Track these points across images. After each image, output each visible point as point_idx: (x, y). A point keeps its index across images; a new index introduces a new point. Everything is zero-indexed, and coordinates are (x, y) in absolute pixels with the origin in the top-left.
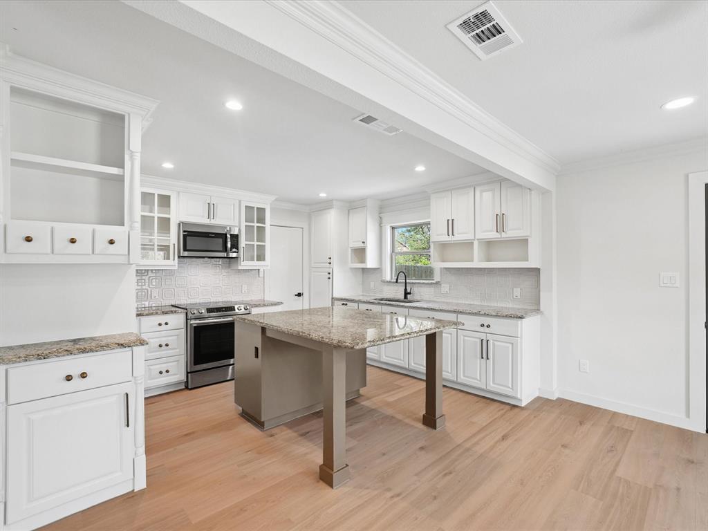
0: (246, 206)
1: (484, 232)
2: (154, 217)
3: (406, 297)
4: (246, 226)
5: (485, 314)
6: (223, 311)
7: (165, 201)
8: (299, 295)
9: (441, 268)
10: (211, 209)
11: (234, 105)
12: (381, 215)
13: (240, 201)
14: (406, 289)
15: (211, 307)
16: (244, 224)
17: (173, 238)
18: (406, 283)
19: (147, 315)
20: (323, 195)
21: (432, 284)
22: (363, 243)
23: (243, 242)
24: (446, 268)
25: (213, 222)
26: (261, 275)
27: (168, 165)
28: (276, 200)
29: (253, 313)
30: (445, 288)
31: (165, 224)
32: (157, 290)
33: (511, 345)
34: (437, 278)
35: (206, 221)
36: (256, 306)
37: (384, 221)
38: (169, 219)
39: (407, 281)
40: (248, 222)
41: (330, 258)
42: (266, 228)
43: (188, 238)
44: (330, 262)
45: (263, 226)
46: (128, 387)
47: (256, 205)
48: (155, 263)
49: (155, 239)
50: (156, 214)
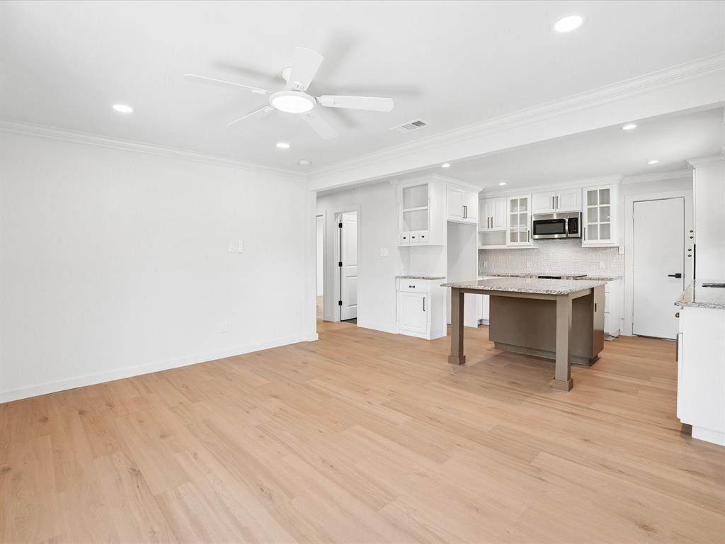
0: (588, 192)
2: (517, 215)
4: (589, 209)
7: (524, 202)
8: (678, 276)
10: (555, 201)
13: (582, 189)
16: (586, 207)
17: (529, 227)
20: (653, 162)
23: (584, 223)
25: (557, 211)
26: (621, 252)
27: (503, 184)
31: (524, 217)
35: (552, 212)
38: (527, 214)
40: (591, 205)
41: (692, 231)
42: (611, 208)
43: (537, 226)
44: (691, 236)
45: (608, 205)
46: (425, 296)
47: (598, 189)
48: (519, 244)
49: (519, 228)
50: (518, 212)
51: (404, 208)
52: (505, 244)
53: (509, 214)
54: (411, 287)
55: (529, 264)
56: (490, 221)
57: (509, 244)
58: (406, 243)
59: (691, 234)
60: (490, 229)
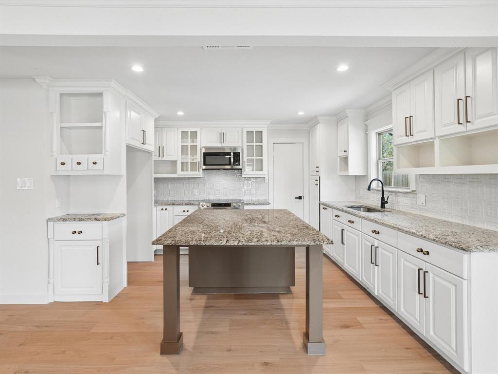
0: (247, 132)
1: (445, 126)
2: (188, 146)
3: (383, 206)
4: (247, 146)
5: (422, 235)
6: (222, 206)
7: (194, 135)
8: (300, 198)
9: (416, 175)
10: (222, 136)
11: (138, 68)
12: (366, 123)
13: (242, 129)
14: (383, 198)
15: (214, 202)
16: (245, 144)
17: (199, 158)
18: (383, 191)
19: (177, 205)
20: (301, 113)
21: (408, 193)
22: (345, 151)
23: (244, 158)
24: (421, 175)
25: (224, 145)
26: (266, 181)
27: (180, 113)
28: (271, 123)
29: (245, 208)
30: (421, 198)
31: (194, 148)
32: (196, 190)
33: (454, 288)
34: (413, 187)
35: (219, 145)
36: (247, 204)
37: (369, 127)
38: (196, 146)
39: (385, 189)
40: (249, 142)
41: (317, 167)
42: (263, 146)
43: (207, 157)
44: (317, 170)
45: (261, 144)
46: (99, 243)
47: (255, 130)
48: (189, 173)
49: (189, 159)
50: (189, 143)
51: (61, 122)
52: (176, 173)
53: (180, 144)
54: (74, 232)
55: (195, 191)
56: (161, 150)
57: (180, 173)
58: (63, 171)
59: (317, 169)
60: (160, 159)
